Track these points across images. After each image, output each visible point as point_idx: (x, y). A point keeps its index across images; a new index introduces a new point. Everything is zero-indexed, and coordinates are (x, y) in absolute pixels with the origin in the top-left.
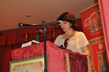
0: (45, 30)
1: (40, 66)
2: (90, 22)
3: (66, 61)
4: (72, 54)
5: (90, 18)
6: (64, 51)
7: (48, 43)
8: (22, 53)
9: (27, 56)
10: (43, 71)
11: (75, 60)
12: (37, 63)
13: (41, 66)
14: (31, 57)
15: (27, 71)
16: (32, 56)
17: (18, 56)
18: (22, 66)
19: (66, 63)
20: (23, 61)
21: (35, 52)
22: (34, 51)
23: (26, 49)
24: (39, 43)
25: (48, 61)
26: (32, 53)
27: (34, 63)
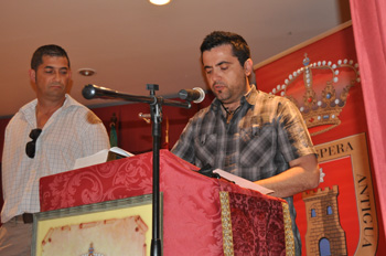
0: (157, 114)
1: (137, 230)
3: (220, 215)
4: (238, 195)
5: (283, 87)
6: (215, 184)
7: (165, 156)
8: (74, 187)
9: (93, 196)
10: (145, 245)
11: (246, 214)
12: (125, 219)
13: (140, 231)
14: (106, 199)
15: (92, 245)
16: (109, 197)
18: (75, 230)
19: (220, 222)
20: (80, 212)
21: (120, 184)
22: (117, 182)
23: (89, 176)
24: (131, 158)
25: (163, 215)
26: (110, 187)
27: (115, 219)
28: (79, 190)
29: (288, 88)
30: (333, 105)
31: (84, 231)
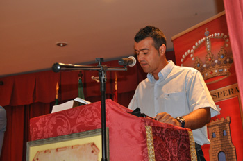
0: (103, 77)
1: (92, 152)
2: (193, 59)
3: (146, 141)
4: (158, 128)
5: (192, 51)
6: (142, 121)
7: (109, 104)
8: (52, 124)
9: (64, 130)
11: (164, 140)
12: (85, 145)
13: (95, 152)
14: (73, 132)
16: (75, 131)
17: (45, 130)
18: (53, 152)
19: (146, 146)
20: (56, 141)
21: (81, 122)
22: (79, 121)
23: (61, 117)
24: (89, 105)
25: (109, 142)
26: (75, 124)
27: (78, 145)
28: (55, 126)
29: (195, 51)
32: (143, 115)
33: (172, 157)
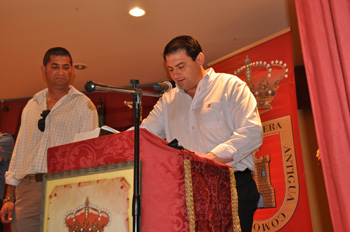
0: (138, 102)
1: (122, 187)
3: (184, 177)
4: (197, 163)
6: (180, 154)
8: (74, 155)
9: (89, 162)
10: (128, 199)
11: (203, 176)
12: (113, 180)
13: (124, 188)
14: (99, 165)
15: (87, 198)
16: (101, 163)
17: (66, 162)
18: (75, 187)
19: (184, 182)
20: (78, 174)
21: (109, 153)
22: (107, 152)
23: (86, 147)
24: (118, 134)
26: (102, 156)
27: (105, 180)
28: (78, 158)
30: (267, 94)
31: (82, 188)
32: (181, 148)
33: (211, 196)
